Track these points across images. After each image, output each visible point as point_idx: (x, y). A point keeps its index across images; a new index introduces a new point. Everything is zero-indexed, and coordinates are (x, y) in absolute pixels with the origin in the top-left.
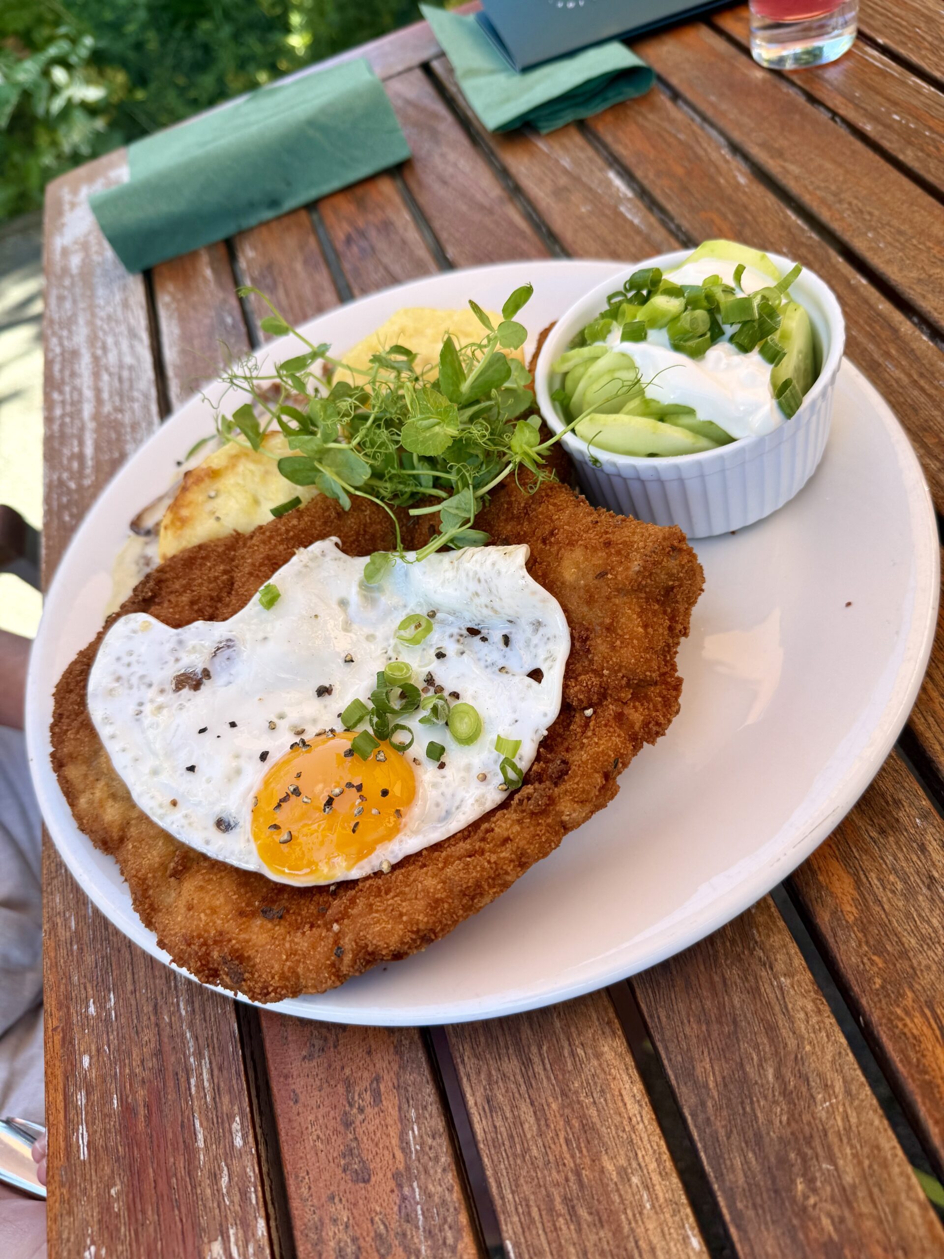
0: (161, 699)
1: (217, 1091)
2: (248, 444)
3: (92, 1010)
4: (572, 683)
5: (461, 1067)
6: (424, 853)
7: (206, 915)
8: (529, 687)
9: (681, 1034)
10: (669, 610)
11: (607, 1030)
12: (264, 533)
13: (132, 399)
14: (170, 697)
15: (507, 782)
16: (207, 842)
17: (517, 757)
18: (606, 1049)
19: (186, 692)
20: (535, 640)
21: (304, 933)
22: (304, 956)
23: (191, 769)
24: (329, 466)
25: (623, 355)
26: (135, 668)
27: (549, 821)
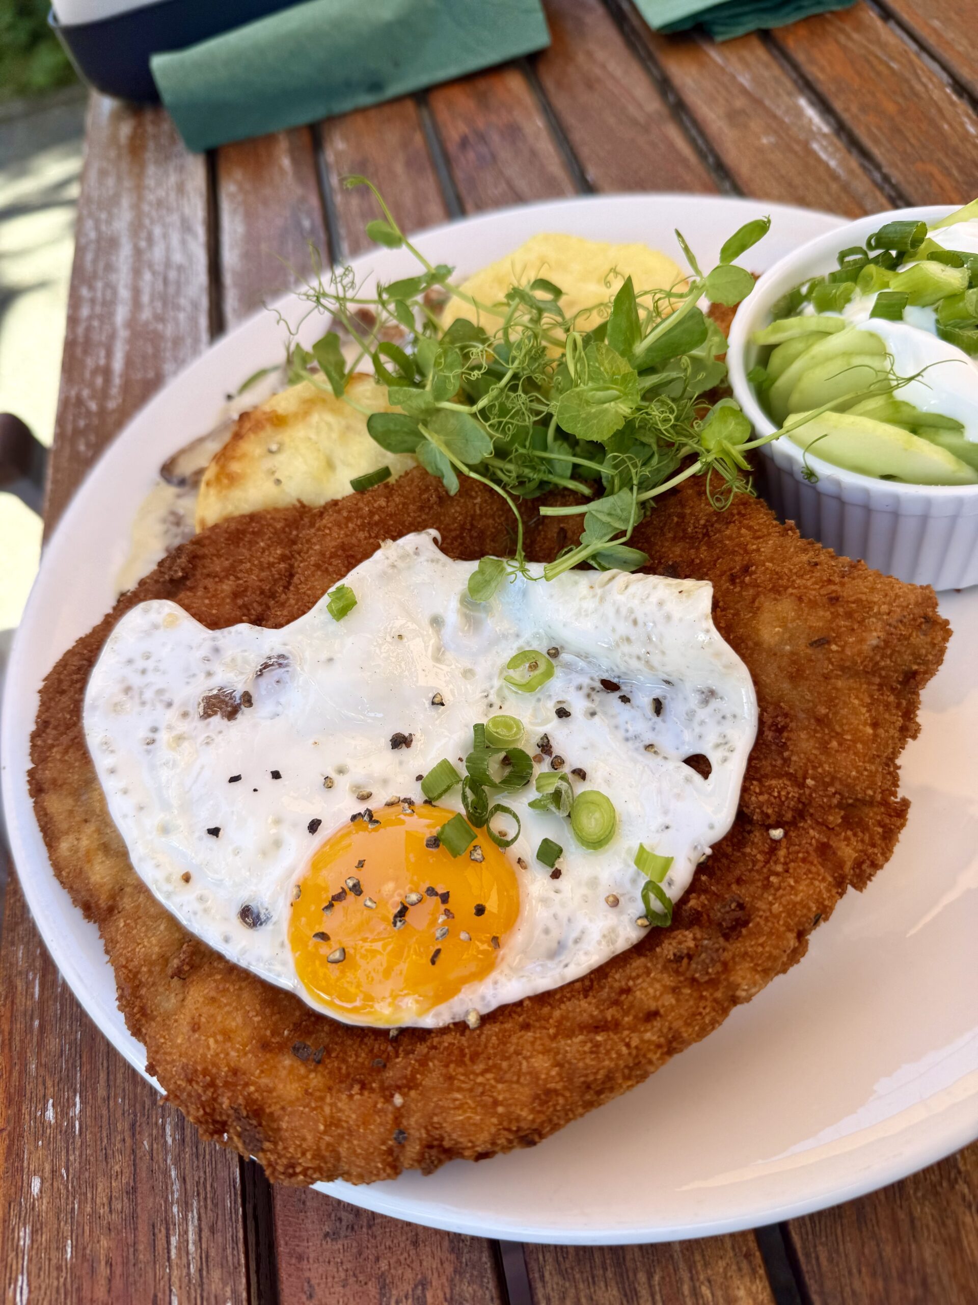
0: (183, 727)
1: (204, 1259)
2: (329, 387)
3: (50, 1114)
4: (755, 787)
5: (538, 1285)
6: (527, 1003)
7: (216, 1041)
8: (688, 780)
9: (848, 1289)
10: (904, 702)
11: (745, 1265)
12: (339, 512)
13: (177, 307)
14: (195, 726)
15: (649, 914)
16: (227, 940)
17: (666, 879)
18: (741, 1293)
19: (217, 720)
20: (703, 713)
21: (351, 1097)
22: (350, 1131)
23: (214, 832)
24: (437, 432)
25: (872, 335)
26: (151, 677)
27: (719, 995)
